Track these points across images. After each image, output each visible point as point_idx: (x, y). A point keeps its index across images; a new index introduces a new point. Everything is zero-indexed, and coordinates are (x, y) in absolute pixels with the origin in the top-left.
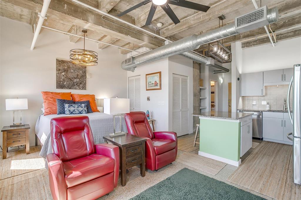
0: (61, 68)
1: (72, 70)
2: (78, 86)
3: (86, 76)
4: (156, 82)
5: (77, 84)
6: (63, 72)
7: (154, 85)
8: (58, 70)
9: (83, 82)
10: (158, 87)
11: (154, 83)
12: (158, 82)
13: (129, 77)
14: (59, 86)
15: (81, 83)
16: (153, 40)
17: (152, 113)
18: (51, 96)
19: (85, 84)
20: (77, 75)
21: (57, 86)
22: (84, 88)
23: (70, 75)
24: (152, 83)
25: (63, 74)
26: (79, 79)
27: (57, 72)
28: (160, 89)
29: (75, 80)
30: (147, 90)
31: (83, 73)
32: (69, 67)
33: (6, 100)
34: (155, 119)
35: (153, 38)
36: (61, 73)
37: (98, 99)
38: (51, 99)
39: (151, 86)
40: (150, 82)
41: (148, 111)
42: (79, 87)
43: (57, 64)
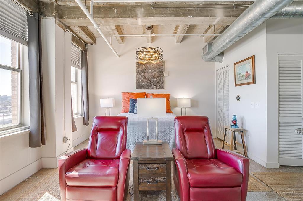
0: (140, 70)
1: (149, 70)
2: (155, 85)
3: (163, 74)
4: (247, 72)
5: (154, 84)
6: (141, 73)
7: (245, 77)
8: (137, 72)
9: (161, 81)
10: (251, 80)
11: (244, 74)
12: (250, 72)
13: (217, 71)
14: (138, 87)
15: (158, 82)
16: (233, 11)
17: (242, 119)
18: (127, 96)
19: (163, 83)
20: (154, 74)
21: (136, 87)
22: (161, 87)
23: (148, 75)
24: (242, 74)
25: (142, 75)
26: (156, 79)
27: (137, 74)
28: (254, 82)
29: (153, 80)
30: (236, 85)
31: (160, 72)
32: (147, 68)
33: (101, 100)
34: (246, 129)
35: (233, 7)
36: (140, 74)
37: (177, 99)
38: (127, 99)
39: (241, 79)
40: (240, 74)
41: (235, 116)
42: (156, 87)
43: (136, 66)
